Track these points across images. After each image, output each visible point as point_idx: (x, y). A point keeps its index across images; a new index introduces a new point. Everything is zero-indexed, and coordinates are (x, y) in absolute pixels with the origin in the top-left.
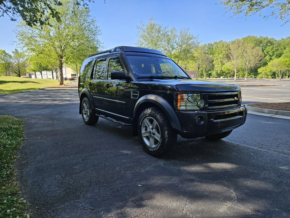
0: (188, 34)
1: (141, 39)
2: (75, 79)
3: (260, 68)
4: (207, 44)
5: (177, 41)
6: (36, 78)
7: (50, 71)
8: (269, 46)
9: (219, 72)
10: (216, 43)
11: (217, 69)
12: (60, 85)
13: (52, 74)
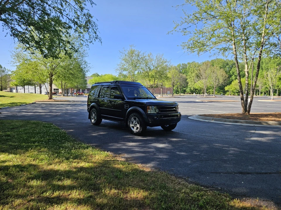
0: (163, 58)
1: (123, 62)
2: (57, 93)
3: (226, 86)
4: (181, 64)
5: (154, 63)
6: (17, 92)
7: (33, 86)
8: (234, 67)
9: (192, 89)
10: (189, 63)
11: (190, 86)
12: (49, 99)
13: (34, 88)
